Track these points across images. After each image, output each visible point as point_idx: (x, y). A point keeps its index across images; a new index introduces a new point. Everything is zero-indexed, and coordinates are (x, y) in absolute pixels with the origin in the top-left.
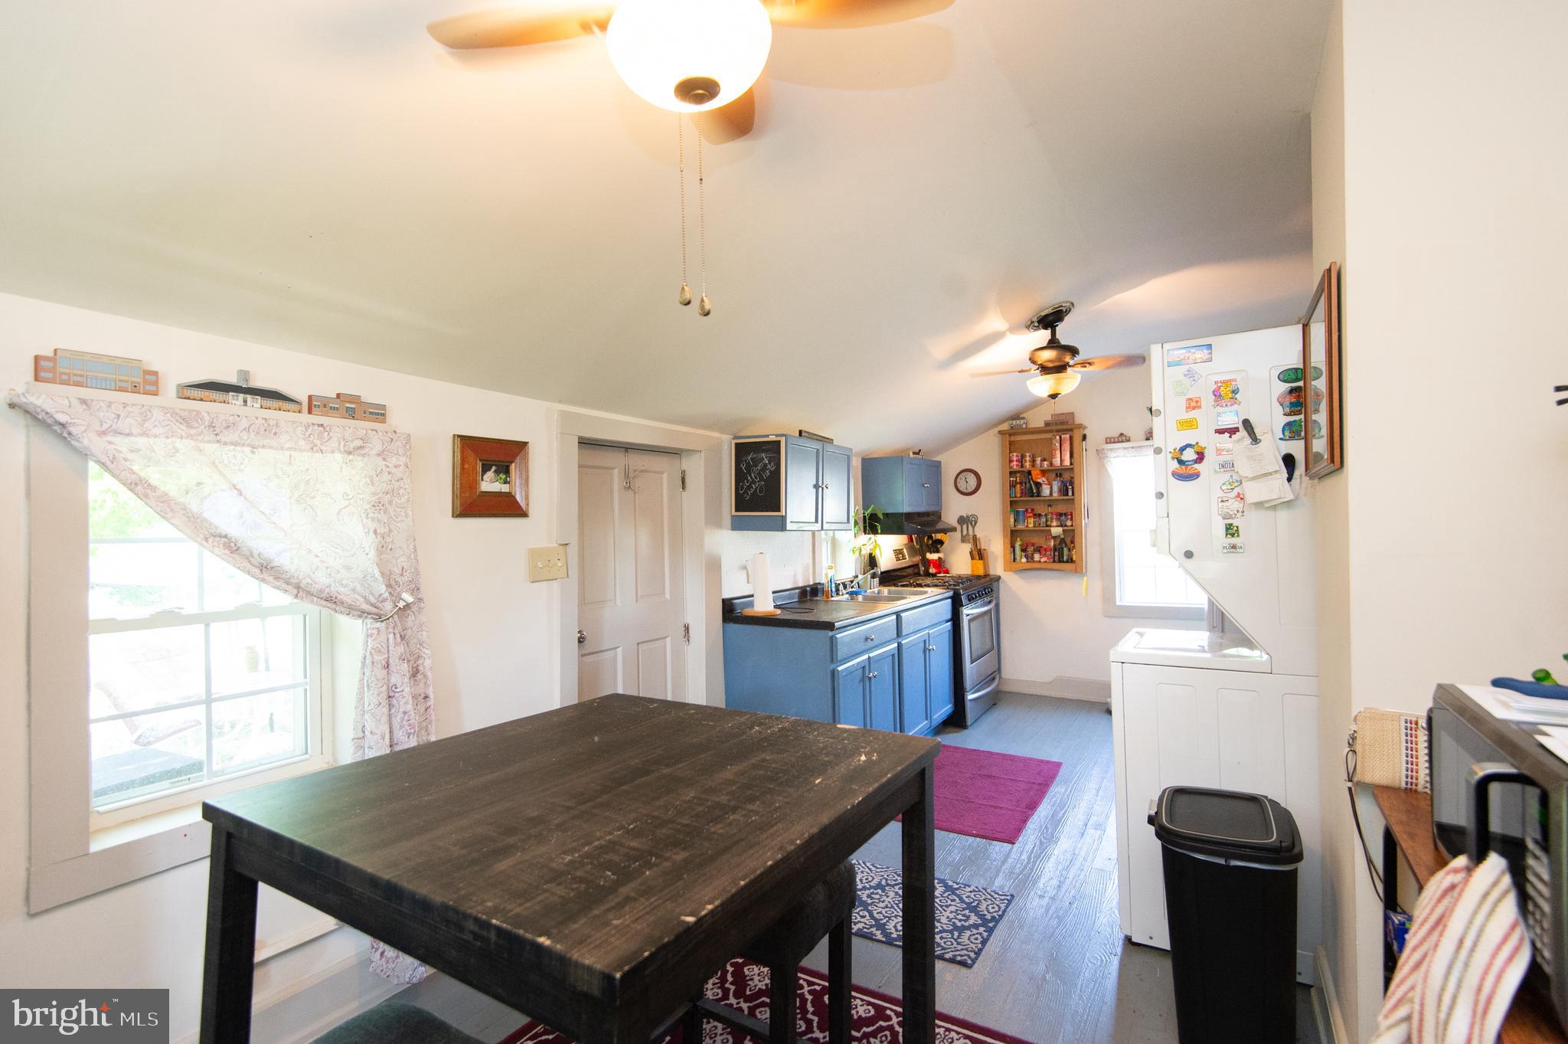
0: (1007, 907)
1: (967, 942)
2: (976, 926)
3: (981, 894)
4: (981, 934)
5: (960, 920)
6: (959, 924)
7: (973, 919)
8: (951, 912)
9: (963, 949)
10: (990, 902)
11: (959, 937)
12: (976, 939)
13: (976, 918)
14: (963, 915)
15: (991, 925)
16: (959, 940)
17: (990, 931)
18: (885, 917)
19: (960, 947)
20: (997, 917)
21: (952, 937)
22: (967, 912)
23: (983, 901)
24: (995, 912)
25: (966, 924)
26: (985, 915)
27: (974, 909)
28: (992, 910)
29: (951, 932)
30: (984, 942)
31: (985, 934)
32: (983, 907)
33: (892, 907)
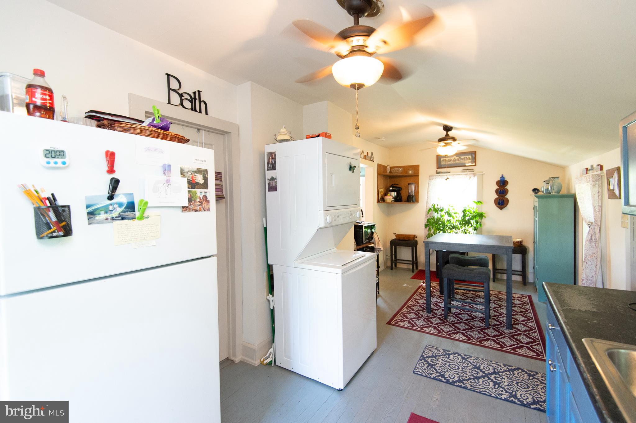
0: (416, 366)
1: (430, 351)
2: (427, 357)
3: (427, 373)
4: (425, 354)
5: (434, 360)
6: (434, 358)
7: (429, 360)
8: (438, 364)
9: (431, 349)
10: (423, 368)
11: (433, 354)
12: (427, 352)
13: (428, 361)
14: (433, 362)
15: (422, 358)
16: (432, 352)
17: (422, 356)
18: (464, 362)
19: (432, 350)
20: (420, 361)
21: (435, 353)
22: (432, 364)
23: (426, 368)
24: (420, 363)
25: (431, 358)
26: (425, 362)
27: (429, 365)
28: (422, 364)
29: (436, 356)
30: (424, 351)
31: (423, 354)
32: (426, 365)
33: (464, 367)
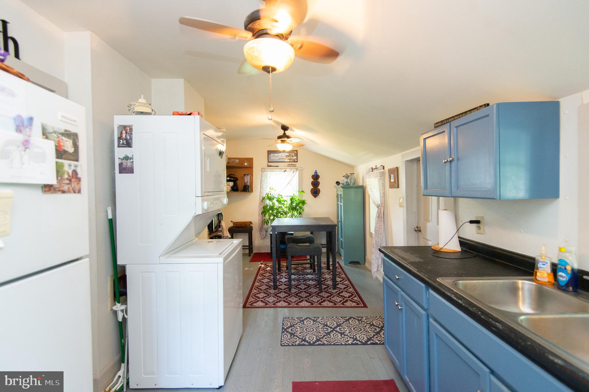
0: (281, 339)
1: (287, 323)
2: (288, 328)
3: (292, 341)
4: (285, 326)
5: (293, 329)
6: (293, 328)
7: (290, 330)
8: (298, 331)
9: (288, 320)
10: (287, 338)
11: (291, 324)
12: (286, 324)
13: (289, 331)
14: (293, 331)
15: (284, 330)
16: (290, 323)
17: (283, 328)
18: (315, 324)
19: (289, 321)
20: (283, 333)
21: (292, 323)
22: (293, 332)
23: (290, 338)
24: (284, 335)
25: (291, 328)
26: (287, 333)
27: (291, 334)
28: (285, 335)
29: (294, 325)
30: (283, 324)
31: (284, 326)
32: (289, 335)
33: (317, 327)
